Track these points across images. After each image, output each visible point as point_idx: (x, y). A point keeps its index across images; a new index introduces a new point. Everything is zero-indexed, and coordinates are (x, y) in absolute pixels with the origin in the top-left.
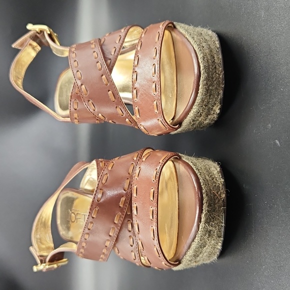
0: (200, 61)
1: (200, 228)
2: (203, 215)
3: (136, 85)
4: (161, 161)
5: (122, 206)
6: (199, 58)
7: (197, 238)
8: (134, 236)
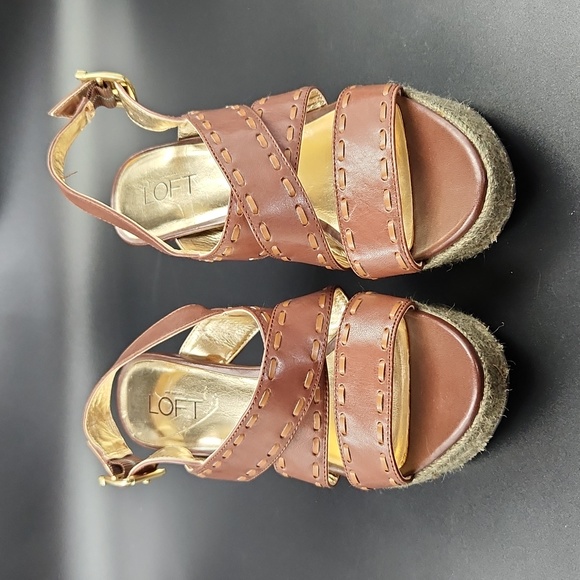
0: (485, 161)
1: (474, 423)
2: (483, 403)
3: (346, 192)
4: (392, 315)
5: (307, 386)
6: (483, 156)
7: (463, 439)
8: (322, 437)
